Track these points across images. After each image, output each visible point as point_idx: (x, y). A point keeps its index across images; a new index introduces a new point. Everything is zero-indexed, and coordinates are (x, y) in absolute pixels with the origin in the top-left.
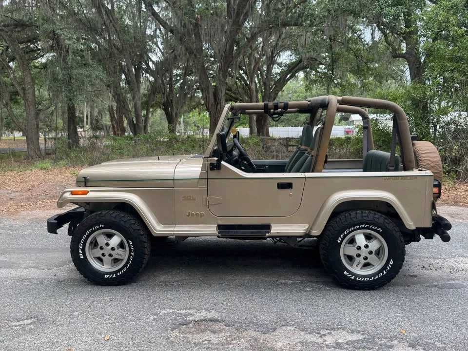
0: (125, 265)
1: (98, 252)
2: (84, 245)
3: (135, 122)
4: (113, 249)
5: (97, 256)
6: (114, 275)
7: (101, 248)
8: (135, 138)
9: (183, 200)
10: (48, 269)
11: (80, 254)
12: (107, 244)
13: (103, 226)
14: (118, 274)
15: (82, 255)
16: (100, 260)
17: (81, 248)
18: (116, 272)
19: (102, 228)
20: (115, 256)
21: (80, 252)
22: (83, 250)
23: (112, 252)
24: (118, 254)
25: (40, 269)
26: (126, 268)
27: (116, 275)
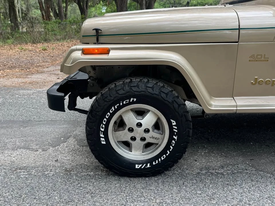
0: (164, 152)
1: (125, 136)
2: (107, 126)
3: (58, 13)
4: (147, 131)
5: (124, 140)
6: (149, 165)
7: (131, 130)
8: (63, 23)
9: (250, 61)
10: (43, 150)
11: (101, 139)
12: (139, 125)
13: (135, 100)
14: (154, 163)
15: (103, 139)
16: (127, 145)
17: (103, 130)
18: (150, 161)
19: (133, 103)
20: (148, 140)
21: (102, 136)
22: (106, 133)
23: (145, 135)
24: (153, 138)
25: (33, 150)
26: (165, 156)
27: (151, 164)
